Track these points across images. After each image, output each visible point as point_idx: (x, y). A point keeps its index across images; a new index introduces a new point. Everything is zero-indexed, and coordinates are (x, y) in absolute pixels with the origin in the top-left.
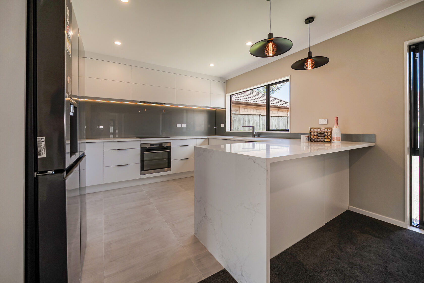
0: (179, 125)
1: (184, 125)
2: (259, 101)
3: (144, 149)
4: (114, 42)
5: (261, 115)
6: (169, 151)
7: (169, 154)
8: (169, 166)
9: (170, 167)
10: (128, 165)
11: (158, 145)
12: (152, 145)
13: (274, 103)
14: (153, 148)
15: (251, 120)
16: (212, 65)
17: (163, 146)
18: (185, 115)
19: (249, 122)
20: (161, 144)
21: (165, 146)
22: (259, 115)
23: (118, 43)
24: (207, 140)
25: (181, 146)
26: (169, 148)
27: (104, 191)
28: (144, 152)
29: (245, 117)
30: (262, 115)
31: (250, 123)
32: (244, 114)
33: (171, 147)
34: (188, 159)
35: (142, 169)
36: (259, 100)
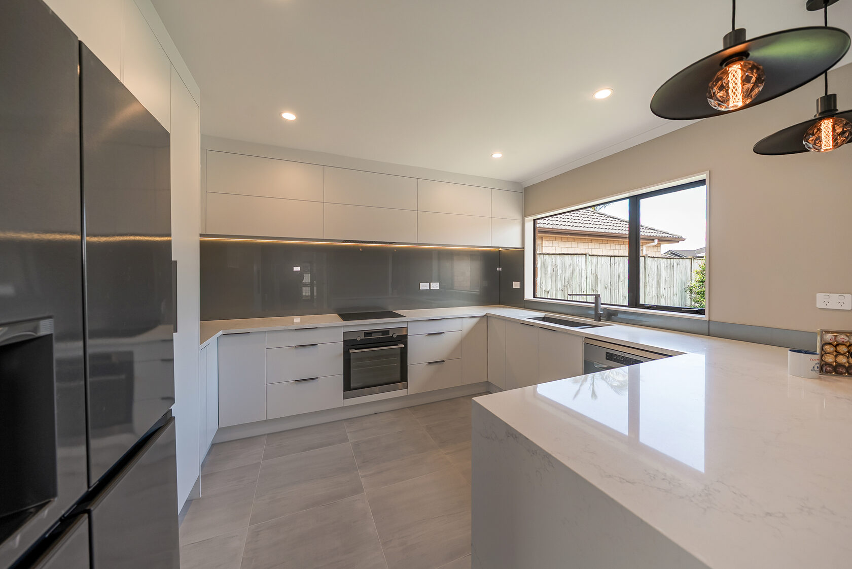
0: (424, 286)
1: (435, 286)
2: (583, 225)
3: (350, 344)
4: (280, 114)
5: (589, 255)
6: (403, 346)
7: (404, 353)
8: (404, 378)
9: (406, 380)
10: (317, 378)
11: (381, 333)
12: (368, 334)
13: (614, 228)
14: (370, 340)
15: (567, 265)
16: (497, 155)
17: (391, 335)
18: (435, 263)
19: (564, 269)
20: (386, 332)
21: (395, 336)
22: (586, 255)
23: (289, 116)
24: (485, 319)
25: (429, 334)
26: (403, 339)
27: (268, 434)
28: (351, 351)
29: (556, 260)
30: (591, 254)
31: (567, 271)
32: (554, 254)
33: (407, 338)
34: (443, 361)
35: (347, 387)
36: (582, 222)
